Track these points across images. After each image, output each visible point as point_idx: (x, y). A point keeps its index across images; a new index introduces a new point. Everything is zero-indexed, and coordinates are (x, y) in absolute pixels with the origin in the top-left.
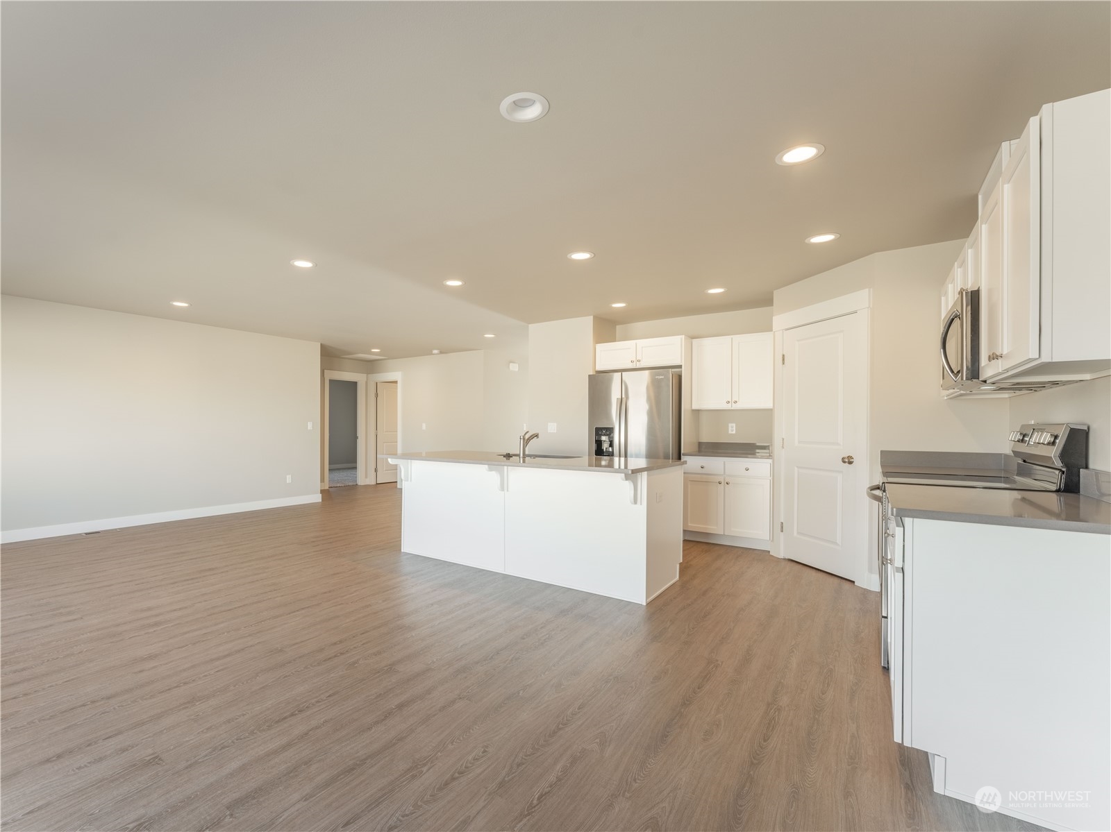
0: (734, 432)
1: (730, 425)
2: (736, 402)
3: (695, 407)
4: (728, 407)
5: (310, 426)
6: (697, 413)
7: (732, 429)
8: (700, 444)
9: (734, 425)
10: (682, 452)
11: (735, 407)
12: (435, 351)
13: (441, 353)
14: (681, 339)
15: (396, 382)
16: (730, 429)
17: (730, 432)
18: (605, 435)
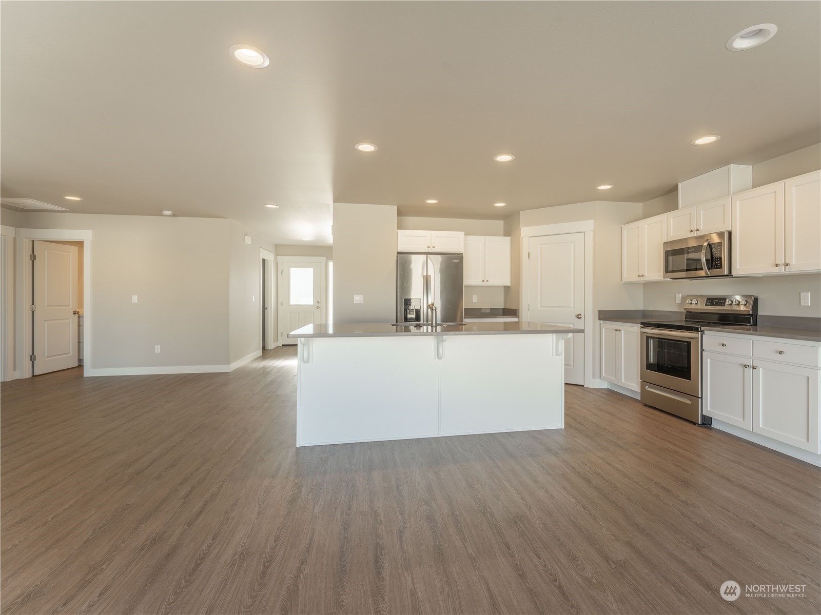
1: (474, 296)
2: (487, 281)
4: (483, 284)
7: (475, 299)
12: (166, 212)
13: (174, 215)
17: (473, 301)
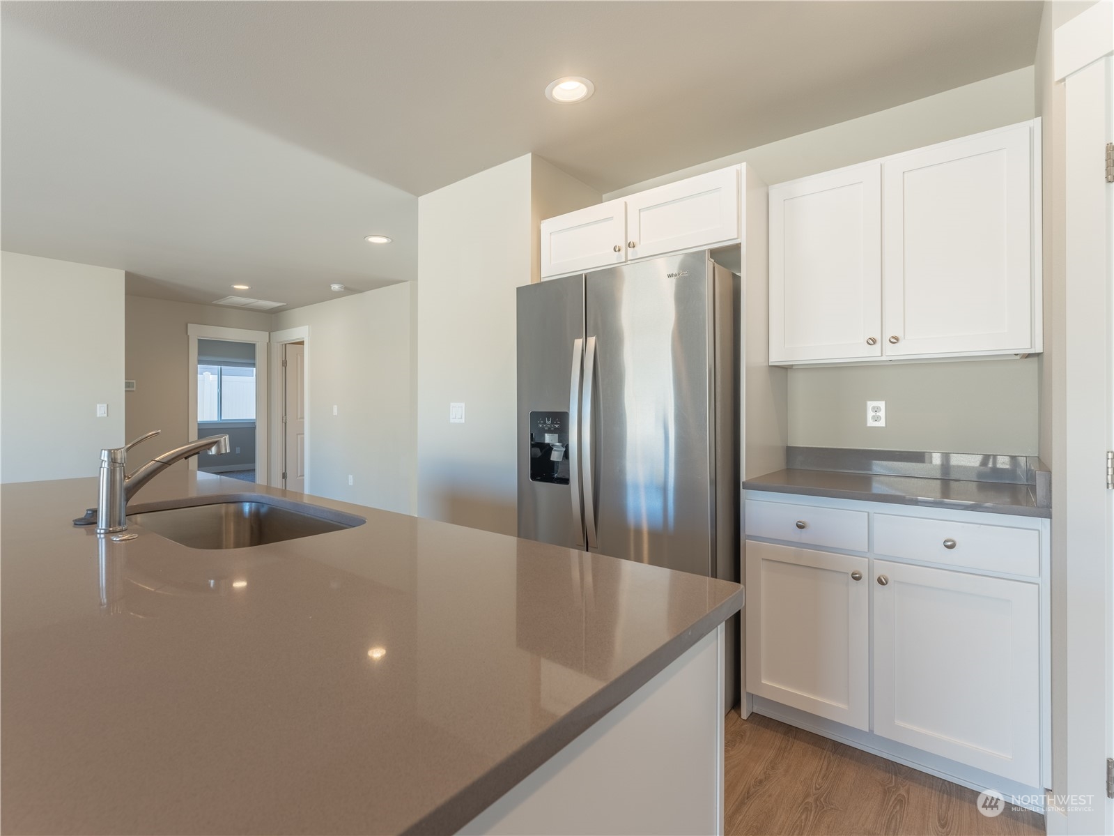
0: (882, 423)
1: (871, 404)
2: (895, 340)
3: (776, 358)
4: (873, 354)
5: (101, 410)
6: (782, 372)
7: (876, 414)
8: (790, 452)
9: (882, 404)
10: (743, 478)
11: (892, 352)
12: (337, 288)
13: (349, 290)
14: (738, 174)
15: (302, 343)
16: (870, 414)
17: (871, 423)
18: (550, 431)
